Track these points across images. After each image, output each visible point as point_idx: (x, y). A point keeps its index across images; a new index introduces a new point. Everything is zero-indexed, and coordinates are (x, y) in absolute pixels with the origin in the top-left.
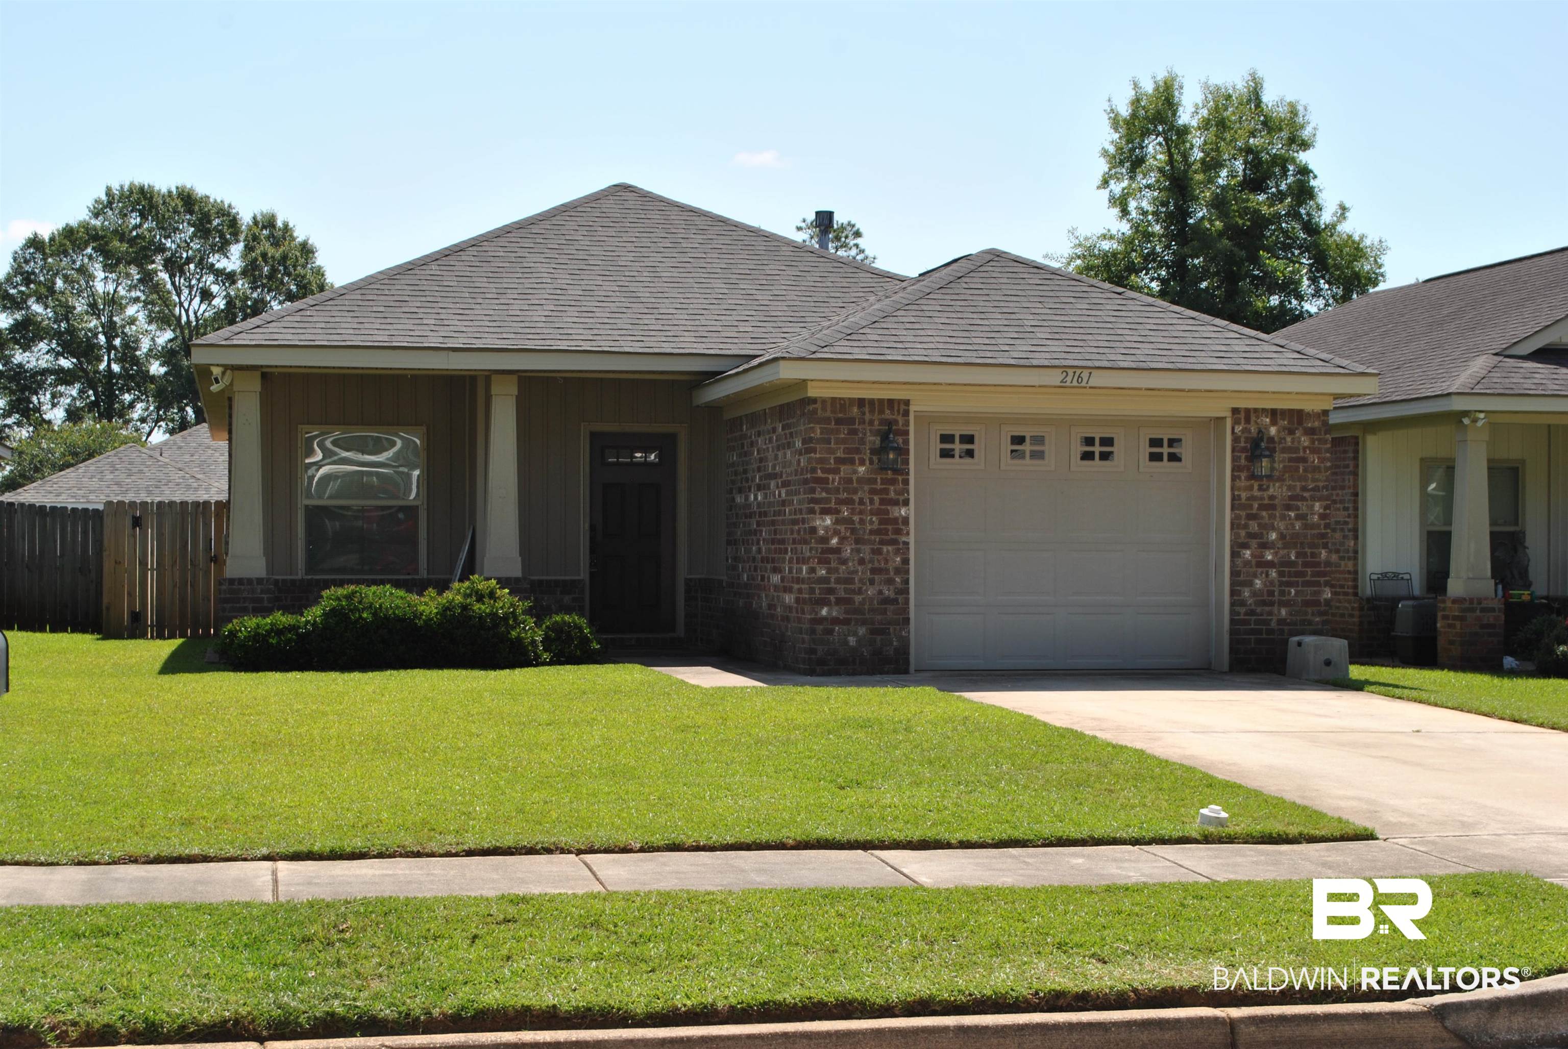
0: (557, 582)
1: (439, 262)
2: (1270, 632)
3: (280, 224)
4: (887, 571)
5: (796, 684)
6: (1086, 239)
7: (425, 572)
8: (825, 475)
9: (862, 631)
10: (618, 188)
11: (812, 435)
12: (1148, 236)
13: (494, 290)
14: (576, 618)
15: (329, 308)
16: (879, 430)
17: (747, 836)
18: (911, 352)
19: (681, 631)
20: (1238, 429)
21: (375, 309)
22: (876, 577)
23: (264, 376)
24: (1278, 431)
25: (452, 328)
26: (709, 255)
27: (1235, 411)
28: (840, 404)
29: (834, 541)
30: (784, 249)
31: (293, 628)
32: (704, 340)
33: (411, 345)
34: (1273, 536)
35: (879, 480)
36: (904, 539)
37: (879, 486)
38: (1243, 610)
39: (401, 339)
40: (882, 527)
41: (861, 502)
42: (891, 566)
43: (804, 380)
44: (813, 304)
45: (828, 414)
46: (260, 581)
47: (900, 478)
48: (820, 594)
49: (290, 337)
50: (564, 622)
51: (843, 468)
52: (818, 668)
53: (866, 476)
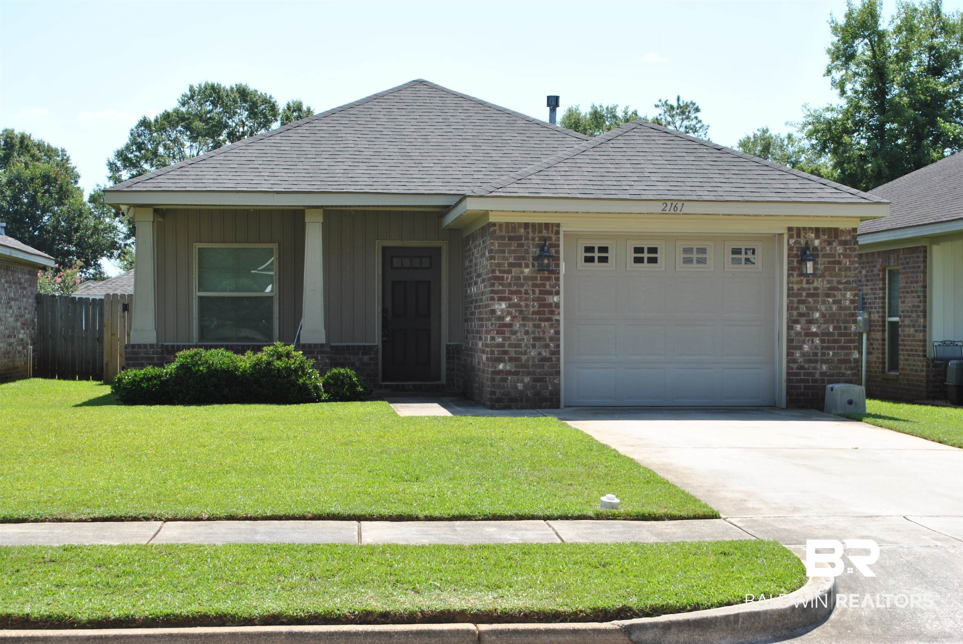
0: (359, 347)
1: (282, 134)
2: (815, 381)
4: (544, 339)
5: (492, 416)
6: (815, 111)
8: (501, 275)
9: (527, 379)
10: (415, 83)
11: (493, 248)
12: (858, 108)
13: (314, 153)
14: (348, 370)
15: (200, 166)
16: (539, 244)
18: (559, 191)
19: (443, 381)
20: (792, 241)
21: (231, 166)
22: (537, 343)
23: (155, 211)
24: (821, 243)
25: (279, 178)
26: (466, 127)
27: (790, 229)
28: (512, 226)
29: (508, 319)
30: (519, 122)
31: (158, 377)
32: (448, 184)
33: (249, 189)
34: (817, 315)
35: (539, 278)
36: (556, 317)
37: (539, 282)
38: (795, 366)
39: (243, 185)
40: (541, 309)
41: (526, 292)
42: (547, 336)
43: (487, 211)
44: (529, 159)
45: (503, 233)
46: (152, 346)
47: (553, 276)
48: (498, 355)
49: (170, 185)
50: (340, 373)
51: (514, 270)
52: (497, 405)
53: (530, 275)
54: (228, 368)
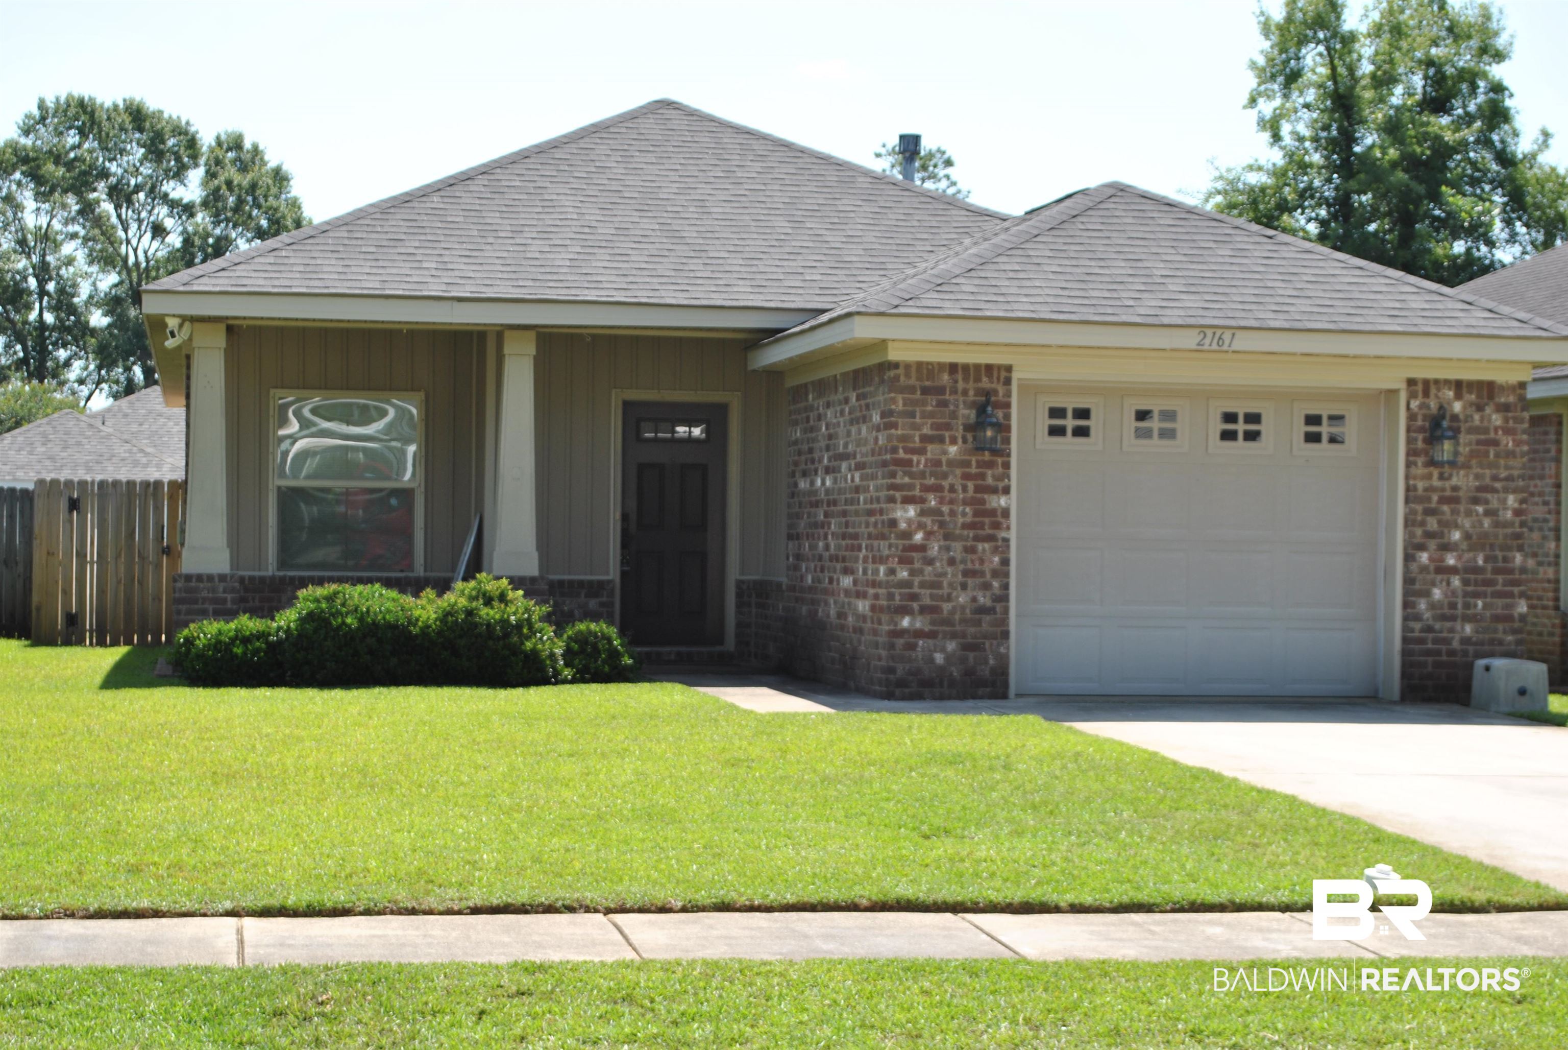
0: (581, 584)
1: (442, 193)
2: (1452, 653)
3: (247, 145)
4: (982, 574)
5: (870, 710)
6: (1229, 170)
7: (422, 569)
8: (908, 456)
9: (951, 646)
10: (659, 105)
11: (893, 407)
12: (1304, 167)
13: (509, 228)
14: (604, 626)
15: (308, 248)
16: (974, 403)
17: (812, 895)
18: (1015, 306)
19: (730, 643)
20: (1414, 404)
21: (364, 249)
22: (969, 581)
23: (230, 329)
24: (1464, 408)
25: (457, 273)
26: (769, 187)
27: (1411, 382)
28: (928, 370)
29: (919, 537)
30: (860, 180)
31: (262, 636)
32: (761, 290)
33: (407, 293)
34: (1456, 536)
35: (974, 463)
36: (1003, 534)
37: (974, 470)
38: (1417, 626)
39: (396, 285)
40: (977, 519)
41: (952, 489)
42: (987, 568)
43: (884, 341)
44: (895, 248)
45: (913, 381)
46: (222, 578)
47: (1000, 460)
48: (900, 601)
49: (261, 282)
50: (590, 632)
51: (930, 447)
52: (898, 692)
53: (958, 457)
54: (397, 621)
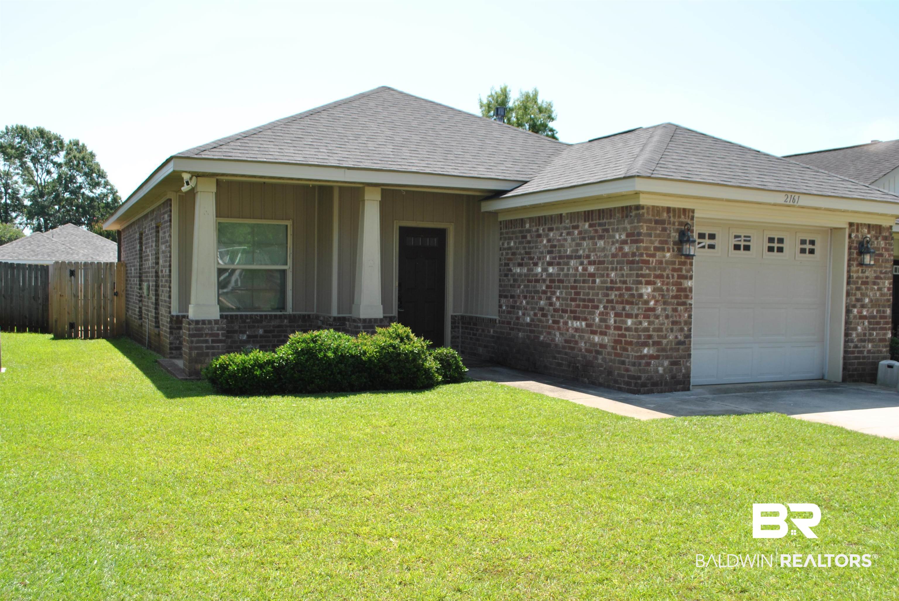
2: (864, 358)
4: (680, 323)
7: (291, 310)
8: (648, 258)
11: (642, 231)
16: (678, 229)
20: (852, 235)
21: (285, 141)
22: (675, 327)
23: (218, 182)
24: (871, 238)
25: (340, 155)
26: (458, 125)
27: (851, 224)
28: (657, 210)
29: (652, 303)
34: (867, 300)
35: (677, 263)
36: (690, 301)
37: (677, 266)
38: (851, 345)
40: (678, 293)
41: (668, 277)
42: (682, 320)
45: (650, 217)
46: (216, 322)
47: (688, 261)
48: (644, 339)
49: (239, 155)
50: (444, 354)
51: (658, 253)
52: (642, 389)
53: (670, 259)
